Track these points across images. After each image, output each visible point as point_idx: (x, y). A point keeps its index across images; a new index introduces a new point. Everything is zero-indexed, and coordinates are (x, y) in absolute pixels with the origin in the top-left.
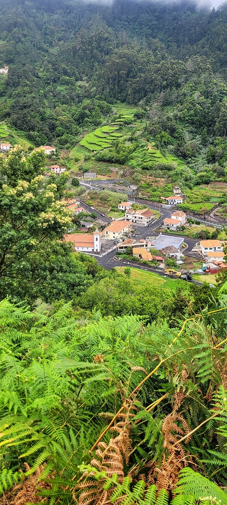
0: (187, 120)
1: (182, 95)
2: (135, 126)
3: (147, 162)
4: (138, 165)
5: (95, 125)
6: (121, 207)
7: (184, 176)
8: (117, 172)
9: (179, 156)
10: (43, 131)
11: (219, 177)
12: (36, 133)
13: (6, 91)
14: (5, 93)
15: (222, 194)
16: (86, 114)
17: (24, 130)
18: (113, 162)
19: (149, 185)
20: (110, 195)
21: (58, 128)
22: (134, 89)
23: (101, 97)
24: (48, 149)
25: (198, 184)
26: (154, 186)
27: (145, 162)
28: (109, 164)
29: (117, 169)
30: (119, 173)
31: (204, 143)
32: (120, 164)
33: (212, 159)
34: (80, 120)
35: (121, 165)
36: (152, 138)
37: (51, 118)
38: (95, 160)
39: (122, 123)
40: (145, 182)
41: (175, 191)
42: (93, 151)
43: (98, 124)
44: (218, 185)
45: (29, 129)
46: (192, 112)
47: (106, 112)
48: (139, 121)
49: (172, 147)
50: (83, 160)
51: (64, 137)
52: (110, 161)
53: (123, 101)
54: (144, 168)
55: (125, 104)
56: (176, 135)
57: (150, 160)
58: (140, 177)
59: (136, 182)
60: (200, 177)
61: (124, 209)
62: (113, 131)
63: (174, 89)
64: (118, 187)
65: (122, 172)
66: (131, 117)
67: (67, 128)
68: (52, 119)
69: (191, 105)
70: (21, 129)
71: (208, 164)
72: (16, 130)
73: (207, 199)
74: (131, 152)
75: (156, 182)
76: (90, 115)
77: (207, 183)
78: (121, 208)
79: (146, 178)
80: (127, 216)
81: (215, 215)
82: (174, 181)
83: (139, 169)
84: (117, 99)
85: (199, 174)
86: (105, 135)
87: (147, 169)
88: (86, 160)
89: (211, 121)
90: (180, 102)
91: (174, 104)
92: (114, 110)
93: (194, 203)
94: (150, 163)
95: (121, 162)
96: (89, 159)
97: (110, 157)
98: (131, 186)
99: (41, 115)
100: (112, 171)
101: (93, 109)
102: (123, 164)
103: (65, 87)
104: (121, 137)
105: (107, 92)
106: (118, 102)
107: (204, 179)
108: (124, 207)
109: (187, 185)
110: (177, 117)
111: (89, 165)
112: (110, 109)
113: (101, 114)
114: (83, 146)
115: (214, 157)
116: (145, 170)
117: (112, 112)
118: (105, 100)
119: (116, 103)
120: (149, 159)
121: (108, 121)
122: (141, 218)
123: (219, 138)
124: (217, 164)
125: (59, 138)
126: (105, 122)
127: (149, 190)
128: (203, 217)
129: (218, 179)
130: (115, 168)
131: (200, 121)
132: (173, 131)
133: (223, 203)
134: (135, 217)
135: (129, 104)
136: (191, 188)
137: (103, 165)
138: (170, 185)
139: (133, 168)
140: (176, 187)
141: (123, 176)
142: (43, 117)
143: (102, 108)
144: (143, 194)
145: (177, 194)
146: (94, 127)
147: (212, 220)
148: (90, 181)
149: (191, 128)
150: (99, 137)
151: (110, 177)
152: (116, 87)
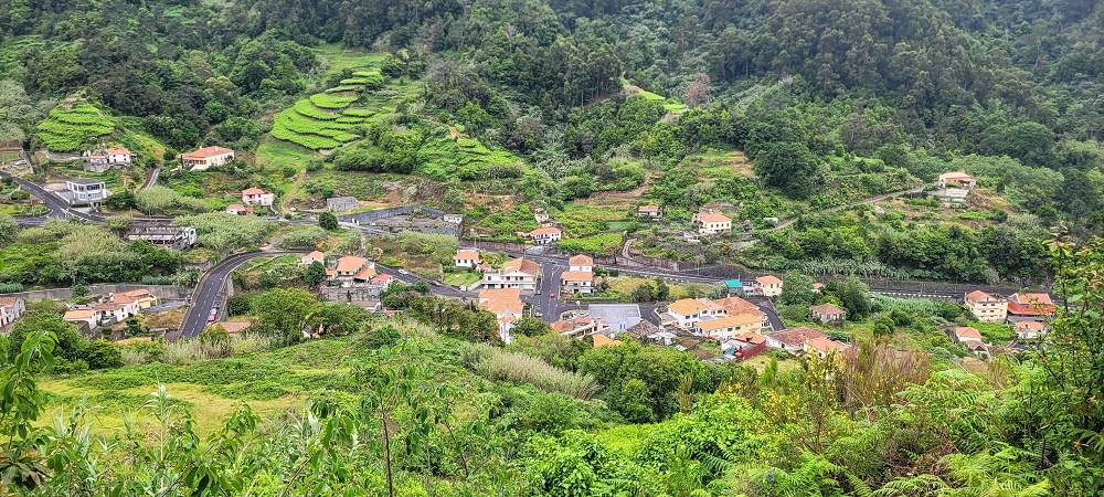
0: (502, 78)
1: (474, 29)
2: (392, 92)
3: (465, 164)
4: (450, 173)
5: (288, 93)
6: (462, 261)
7: (542, 185)
8: (400, 192)
9: (511, 149)
10: (182, 112)
11: (606, 184)
12: (169, 119)
13: (32, 20)
14: (31, 25)
15: (626, 213)
16: (259, 68)
17: (136, 113)
18: (382, 171)
19: (485, 212)
20: (422, 240)
21: (211, 104)
22: (359, 16)
23: (281, 33)
24: (219, 153)
25: (568, 199)
26: (494, 210)
27: (461, 165)
28: (372, 176)
29: (396, 184)
30: (406, 192)
31: (548, 120)
32: (401, 172)
33: (577, 150)
34: (251, 82)
35: (403, 176)
36: (451, 116)
37: (188, 81)
38: (335, 169)
39: (362, 87)
40: (474, 205)
41: (537, 217)
42: (317, 150)
43: (294, 91)
44: (609, 197)
45: (147, 109)
46: (510, 61)
47: (307, 64)
48: (398, 81)
49: (493, 131)
50: (304, 171)
51: (229, 123)
52: (375, 168)
53: (333, 41)
54: (464, 178)
55: (339, 45)
56: (493, 107)
57: (472, 161)
58: (462, 196)
59: (455, 207)
60: (570, 185)
61: (469, 265)
62: (347, 104)
63: (451, 17)
64: (420, 223)
65: (412, 189)
66: (375, 73)
67: (229, 102)
68: (191, 83)
69: (501, 49)
70: (128, 112)
71: (571, 159)
72: (114, 115)
73: (603, 227)
74: (417, 146)
75: (495, 203)
76: (271, 73)
77: (585, 195)
78: (462, 264)
79: (473, 198)
80: (489, 278)
81: (631, 255)
82: (530, 198)
83: (454, 180)
84: (319, 37)
85: (563, 181)
86: (332, 115)
87: (470, 178)
88: (310, 171)
89: (551, 78)
90: (472, 42)
91: (460, 46)
92: (323, 60)
93: (583, 236)
94: (473, 167)
95: (402, 170)
96: (320, 167)
97: (373, 161)
98: (446, 218)
99: (162, 76)
100: (386, 190)
101: (277, 58)
102: (407, 174)
103: (179, 10)
104: (370, 116)
105: (293, 22)
106: (322, 42)
107: (579, 188)
108: (469, 261)
109: (553, 203)
110: (482, 73)
111: (328, 180)
112: (313, 57)
113: (296, 70)
114: (286, 140)
115: (579, 145)
116: (468, 182)
117: (318, 64)
118: (292, 38)
119: (317, 44)
120: (468, 159)
121: (318, 84)
122: (522, 278)
123: (577, 109)
124: (588, 157)
125: (219, 126)
126: (311, 86)
127: (487, 220)
128: (611, 261)
129: (605, 187)
130: (394, 183)
131: (528, 79)
132: (485, 100)
133: (635, 230)
134: (508, 278)
135: (352, 46)
136: (561, 209)
137: (362, 180)
138: (525, 207)
139: (439, 178)
140: (539, 210)
141: (418, 196)
142: (165, 78)
143: (294, 56)
144: (478, 231)
145: (546, 222)
146: (289, 97)
147: (631, 264)
148: (352, 216)
149: (514, 93)
150: (317, 119)
151: (388, 202)
152: (313, 12)
